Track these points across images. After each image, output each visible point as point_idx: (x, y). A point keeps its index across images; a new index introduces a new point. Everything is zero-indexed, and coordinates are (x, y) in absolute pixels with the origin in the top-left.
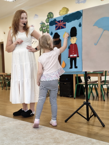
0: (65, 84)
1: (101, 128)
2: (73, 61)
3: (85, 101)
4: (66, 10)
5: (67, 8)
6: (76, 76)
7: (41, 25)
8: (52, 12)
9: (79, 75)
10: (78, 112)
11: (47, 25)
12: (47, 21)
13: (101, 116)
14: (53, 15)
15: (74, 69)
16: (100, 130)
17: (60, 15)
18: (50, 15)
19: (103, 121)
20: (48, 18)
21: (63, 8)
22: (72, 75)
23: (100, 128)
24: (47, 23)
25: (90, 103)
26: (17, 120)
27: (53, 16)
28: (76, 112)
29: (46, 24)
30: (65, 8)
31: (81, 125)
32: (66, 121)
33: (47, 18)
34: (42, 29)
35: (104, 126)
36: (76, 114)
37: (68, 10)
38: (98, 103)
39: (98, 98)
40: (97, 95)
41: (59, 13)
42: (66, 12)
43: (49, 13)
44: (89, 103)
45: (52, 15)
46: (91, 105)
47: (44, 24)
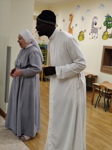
7: (106, 19)
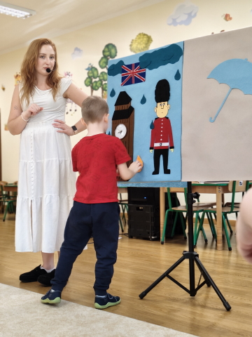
0: (142, 210)
1: (223, 312)
2: (161, 156)
3: (187, 249)
4: (145, 39)
5: (149, 35)
6: (166, 191)
8: (114, 43)
9: (173, 190)
10: (170, 274)
11: (102, 73)
12: (101, 64)
13: (222, 286)
14: (116, 50)
15: (162, 176)
16: (221, 317)
17: (131, 50)
18: (109, 51)
19: (227, 297)
20: (105, 57)
21: (140, 34)
22: (158, 189)
23: (220, 314)
24: (102, 68)
25: (198, 255)
26: (29, 292)
27: (116, 52)
28: (167, 275)
29: (100, 70)
30: (145, 35)
31: (175, 306)
32: (142, 296)
33: (102, 56)
34: (90, 83)
35: (228, 309)
36: (166, 280)
37: (149, 39)
38: (215, 254)
39: (215, 242)
40: (215, 236)
41: (131, 45)
42: (146, 44)
43: (107, 46)
44: (195, 254)
45: (113, 51)
46: (200, 258)
47: (96, 69)
